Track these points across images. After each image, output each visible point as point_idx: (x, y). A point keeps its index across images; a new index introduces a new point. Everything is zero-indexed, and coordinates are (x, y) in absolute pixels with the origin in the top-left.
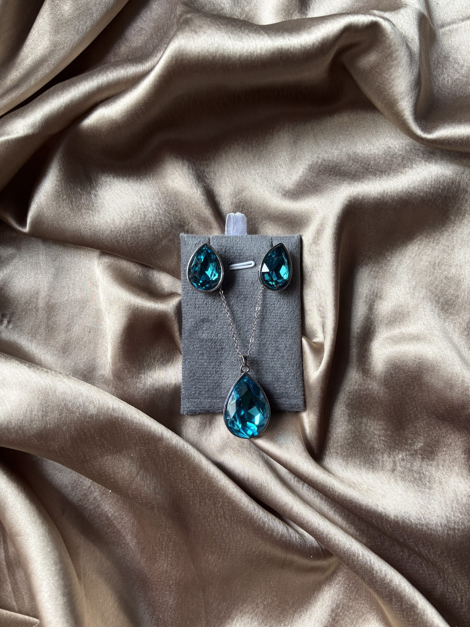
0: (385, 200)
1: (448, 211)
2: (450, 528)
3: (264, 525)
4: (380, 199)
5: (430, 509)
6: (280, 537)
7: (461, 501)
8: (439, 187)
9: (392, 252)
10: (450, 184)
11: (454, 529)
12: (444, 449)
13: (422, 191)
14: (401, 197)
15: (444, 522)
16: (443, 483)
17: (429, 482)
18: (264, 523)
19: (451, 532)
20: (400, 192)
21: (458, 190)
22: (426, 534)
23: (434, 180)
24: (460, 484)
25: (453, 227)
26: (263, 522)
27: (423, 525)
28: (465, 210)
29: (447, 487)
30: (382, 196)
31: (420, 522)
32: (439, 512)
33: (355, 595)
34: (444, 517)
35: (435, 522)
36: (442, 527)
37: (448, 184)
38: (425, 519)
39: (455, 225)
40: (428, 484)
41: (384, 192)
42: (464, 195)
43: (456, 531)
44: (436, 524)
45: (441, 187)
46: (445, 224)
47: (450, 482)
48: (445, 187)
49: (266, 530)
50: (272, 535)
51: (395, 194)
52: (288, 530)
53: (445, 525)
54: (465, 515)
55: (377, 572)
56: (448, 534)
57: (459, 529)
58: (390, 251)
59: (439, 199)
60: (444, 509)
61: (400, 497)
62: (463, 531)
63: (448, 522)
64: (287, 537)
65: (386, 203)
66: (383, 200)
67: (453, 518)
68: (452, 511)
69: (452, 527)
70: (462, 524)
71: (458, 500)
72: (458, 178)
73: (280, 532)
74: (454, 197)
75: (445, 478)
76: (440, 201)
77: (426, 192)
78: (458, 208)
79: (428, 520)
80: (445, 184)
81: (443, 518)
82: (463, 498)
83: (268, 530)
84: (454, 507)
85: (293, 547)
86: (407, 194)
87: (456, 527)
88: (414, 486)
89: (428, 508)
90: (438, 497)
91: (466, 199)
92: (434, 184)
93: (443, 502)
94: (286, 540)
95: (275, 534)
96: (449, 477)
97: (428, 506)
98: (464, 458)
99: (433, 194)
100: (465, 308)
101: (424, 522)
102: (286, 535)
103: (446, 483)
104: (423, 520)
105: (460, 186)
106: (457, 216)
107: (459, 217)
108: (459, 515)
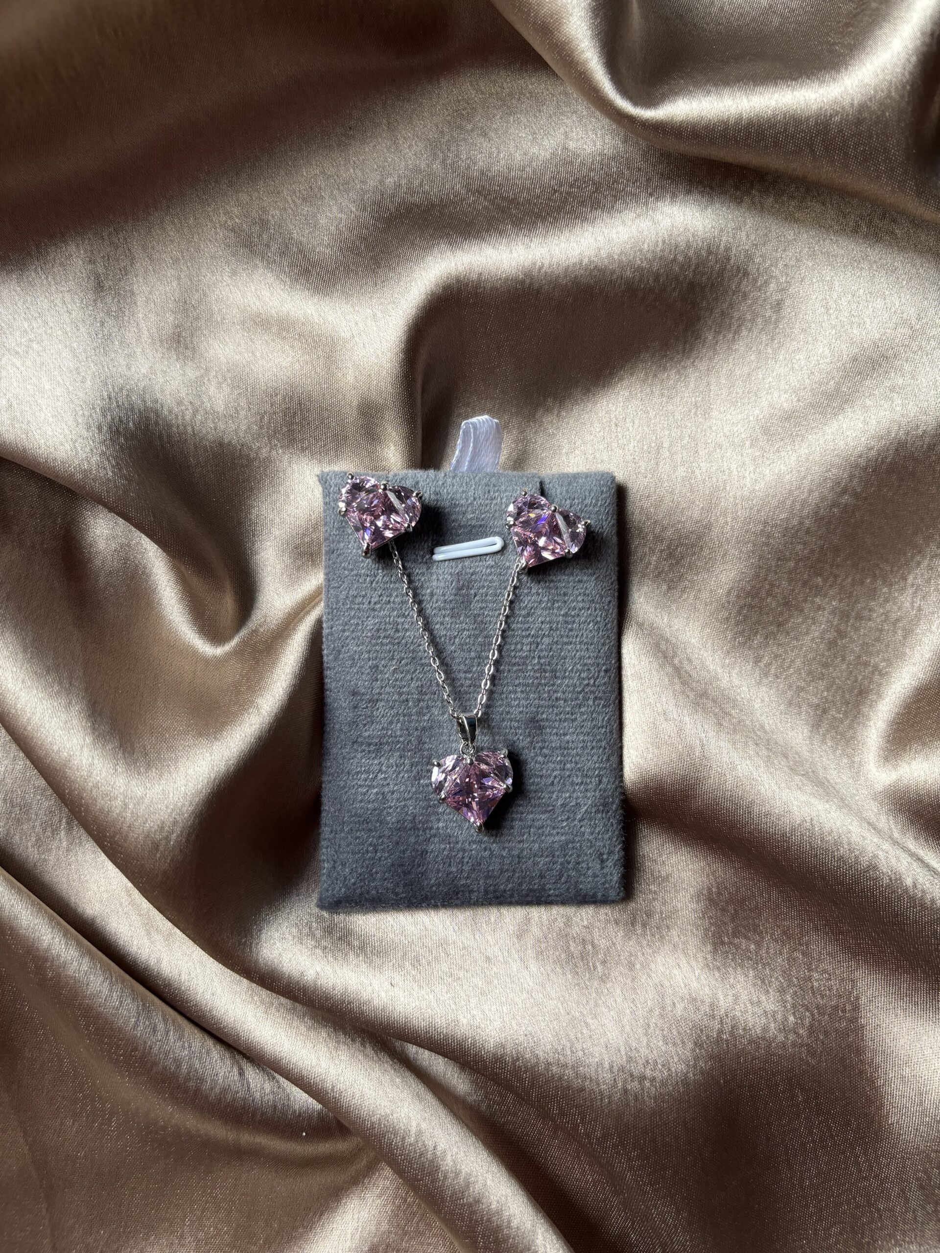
0: (536, 286)
1: (699, 319)
2: (632, 1075)
3: (179, 1066)
4: (522, 282)
5: (593, 1027)
6: (221, 1093)
7: (672, 1011)
8: (675, 260)
9: (558, 415)
10: (704, 253)
11: (642, 1078)
12: (652, 887)
13: (630, 264)
14: (576, 277)
15: (621, 1060)
16: (638, 966)
17: (604, 962)
18: (178, 1062)
19: (634, 1086)
20: (574, 264)
21: (723, 270)
22: (568, 1088)
23: (664, 242)
24: (676, 972)
25: (710, 359)
26: (175, 1060)
27: (565, 1066)
28: (739, 318)
29: (644, 977)
30: (528, 274)
31: (559, 1060)
32: (614, 1036)
33: (418, 1223)
34: (622, 1049)
35: (597, 1060)
36: (612, 1072)
37: (697, 253)
38: (572, 1052)
39: (714, 355)
40: (600, 968)
41: (535, 264)
42: (739, 284)
43: (647, 1084)
44: (600, 1064)
45: (680, 258)
46: (691, 350)
47: (653, 966)
48: (690, 259)
49: (181, 1080)
50: (198, 1090)
51: (561, 270)
52: (241, 1073)
53: (622, 1069)
54: (674, 1044)
55: (445, 1177)
56: (626, 1091)
57: (653, 1079)
58: (556, 412)
59: (674, 289)
60: (628, 1029)
61: (525, 996)
62: (663, 1084)
63: (630, 1059)
64: (237, 1092)
65: (538, 291)
66: (531, 284)
67: (644, 1051)
68: (646, 1034)
69: (636, 1073)
70: (663, 1066)
71: (663, 1008)
72: (724, 239)
73: (220, 1081)
74: (713, 285)
75: (643, 954)
76: (676, 294)
77: (640, 269)
78: (723, 314)
79: (580, 1053)
80: (691, 253)
81: (619, 1051)
82: (677, 1005)
83: (188, 1079)
84: (652, 1026)
85: (254, 1115)
86: (592, 271)
87: (648, 1073)
88: (564, 974)
89: (587, 1024)
90: (619, 1000)
91: (745, 292)
92: (662, 251)
93: (628, 1011)
94: (234, 1100)
95: (206, 1086)
96: (654, 952)
97: (589, 1021)
98: (695, 911)
99: (657, 277)
100: (724, 555)
101: (570, 1059)
102: (234, 1088)
103: (645, 966)
104: (569, 1053)
105: (728, 259)
106: (720, 332)
107: (725, 336)
108: (661, 1043)
